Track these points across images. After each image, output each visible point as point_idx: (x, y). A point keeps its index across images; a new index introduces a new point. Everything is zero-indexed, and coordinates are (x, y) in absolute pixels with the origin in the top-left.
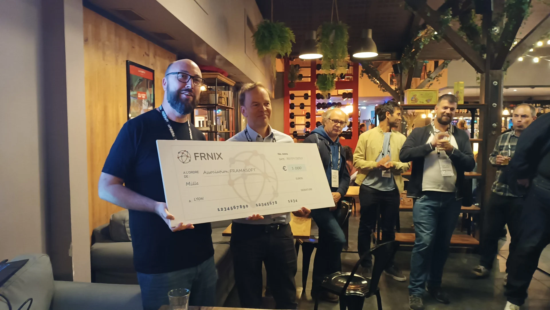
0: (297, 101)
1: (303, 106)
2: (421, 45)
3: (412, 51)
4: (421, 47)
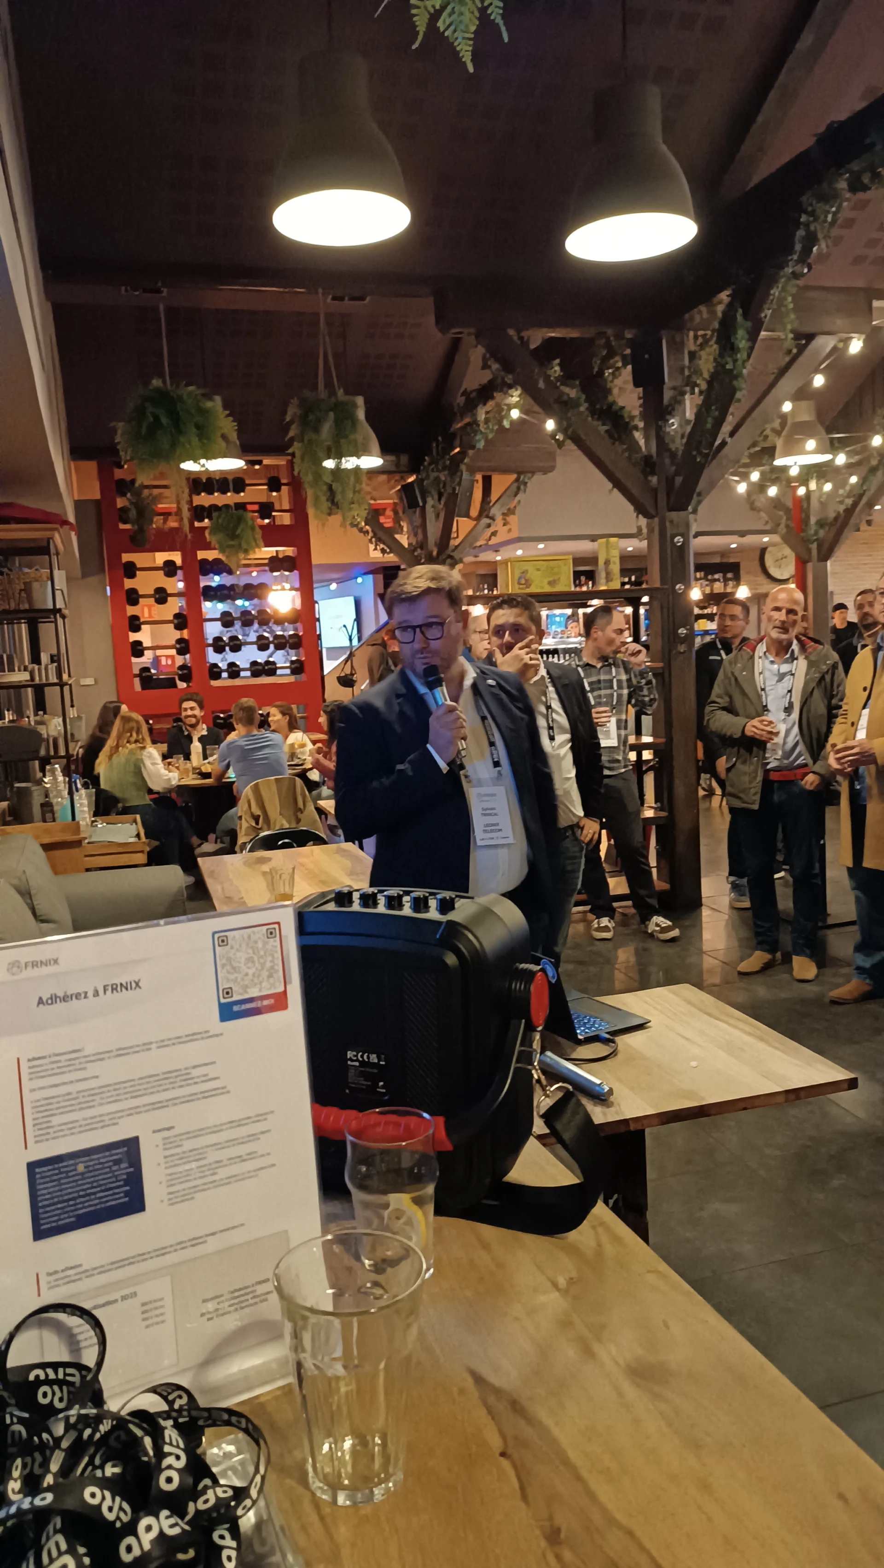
0: (145, 583)
1: (164, 595)
2: (479, 441)
3: (453, 453)
4: (481, 445)
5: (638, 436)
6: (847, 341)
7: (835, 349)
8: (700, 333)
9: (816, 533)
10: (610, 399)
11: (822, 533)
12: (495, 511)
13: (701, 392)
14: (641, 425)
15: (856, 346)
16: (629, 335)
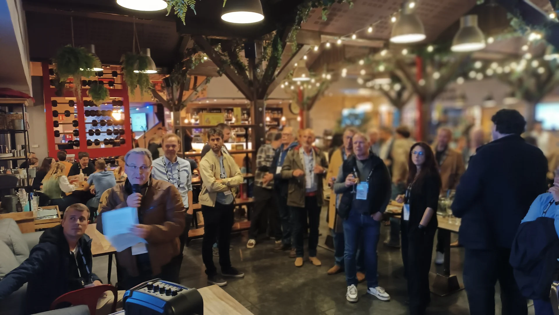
0: (61, 109)
1: (69, 113)
3: (183, 69)
4: (193, 68)
5: (247, 73)
6: (314, 47)
7: (310, 49)
8: (267, 41)
9: (306, 102)
10: (238, 59)
11: (308, 102)
12: (199, 89)
13: (268, 61)
14: (248, 69)
15: (316, 49)
16: (244, 40)
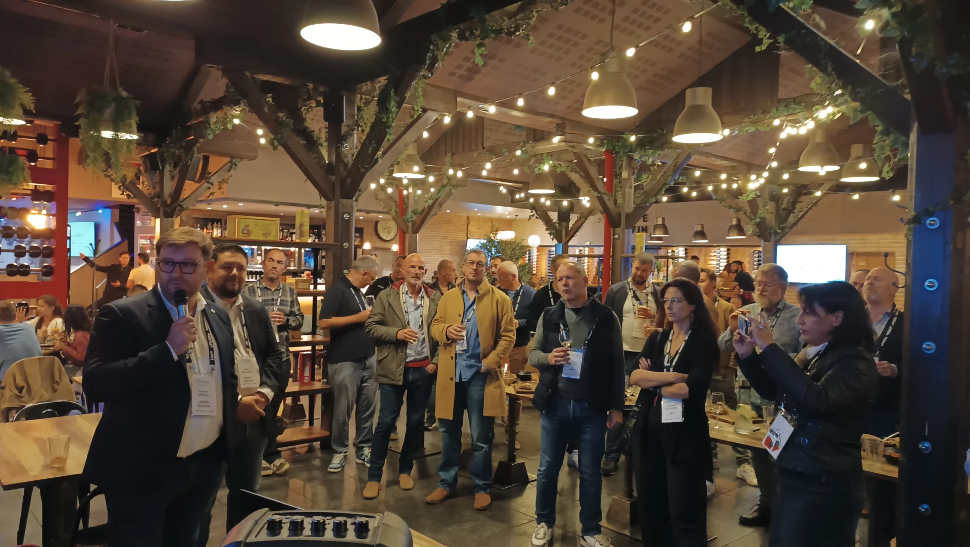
2: (209, 134)
3: (189, 139)
4: (211, 137)
5: (323, 150)
6: (443, 117)
7: (437, 119)
8: (364, 97)
9: (411, 218)
10: (305, 124)
11: (415, 218)
12: (214, 179)
13: (364, 132)
14: (325, 144)
15: (447, 120)
16: (321, 89)
